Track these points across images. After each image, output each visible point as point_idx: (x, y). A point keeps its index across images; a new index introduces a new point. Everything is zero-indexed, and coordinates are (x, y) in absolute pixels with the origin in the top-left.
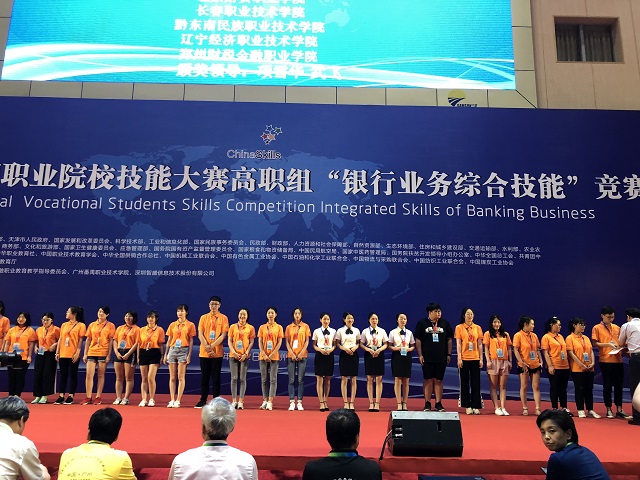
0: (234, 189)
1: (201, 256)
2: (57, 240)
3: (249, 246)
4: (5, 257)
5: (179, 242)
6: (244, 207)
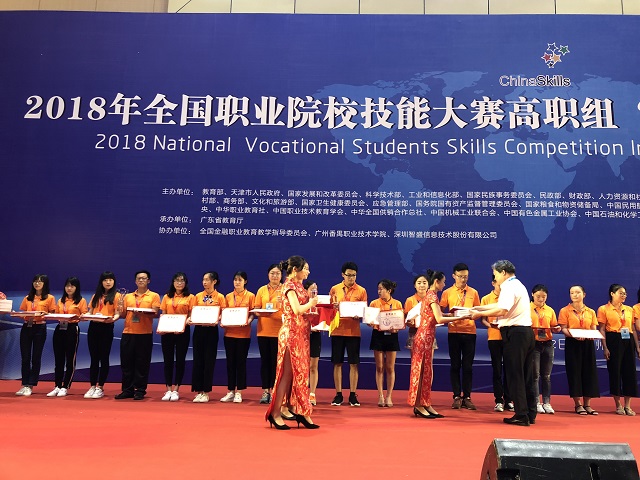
0: (512, 126)
1: (477, 213)
2: (291, 193)
3: (539, 200)
4: (229, 215)
5: (448, 195)
6: (528, 149)
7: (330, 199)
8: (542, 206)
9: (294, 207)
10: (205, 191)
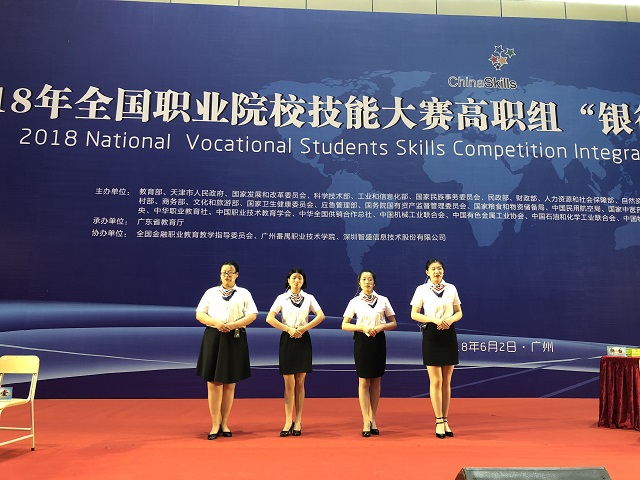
0: (461, 127)
1: (426, 215)
2: (235, 193)
3: (487, 202)
4: (168, 216)
5: (397, 197)
6: (476, 151)
7: (277, 200)
8: (490, 209)
9: (239, 208)
10: (142, 191)
